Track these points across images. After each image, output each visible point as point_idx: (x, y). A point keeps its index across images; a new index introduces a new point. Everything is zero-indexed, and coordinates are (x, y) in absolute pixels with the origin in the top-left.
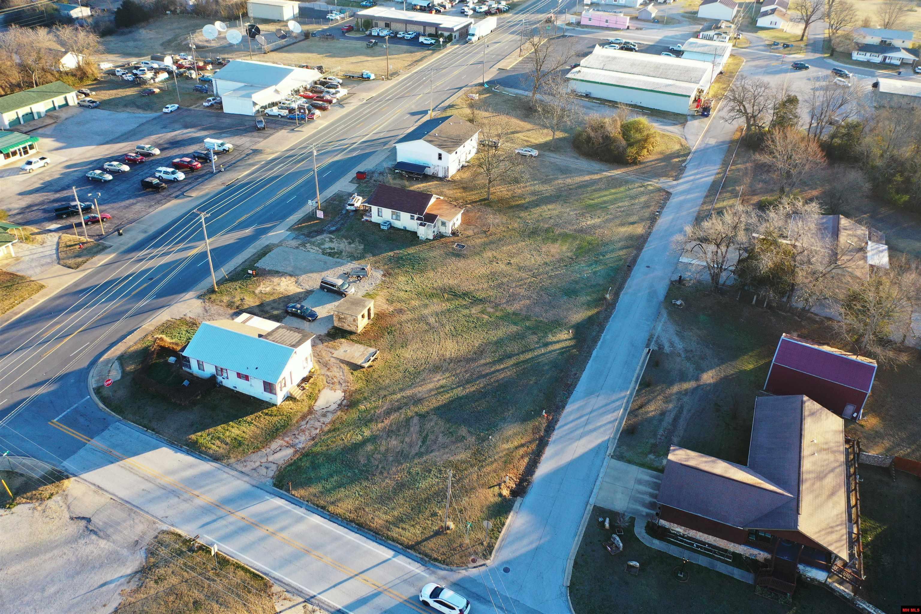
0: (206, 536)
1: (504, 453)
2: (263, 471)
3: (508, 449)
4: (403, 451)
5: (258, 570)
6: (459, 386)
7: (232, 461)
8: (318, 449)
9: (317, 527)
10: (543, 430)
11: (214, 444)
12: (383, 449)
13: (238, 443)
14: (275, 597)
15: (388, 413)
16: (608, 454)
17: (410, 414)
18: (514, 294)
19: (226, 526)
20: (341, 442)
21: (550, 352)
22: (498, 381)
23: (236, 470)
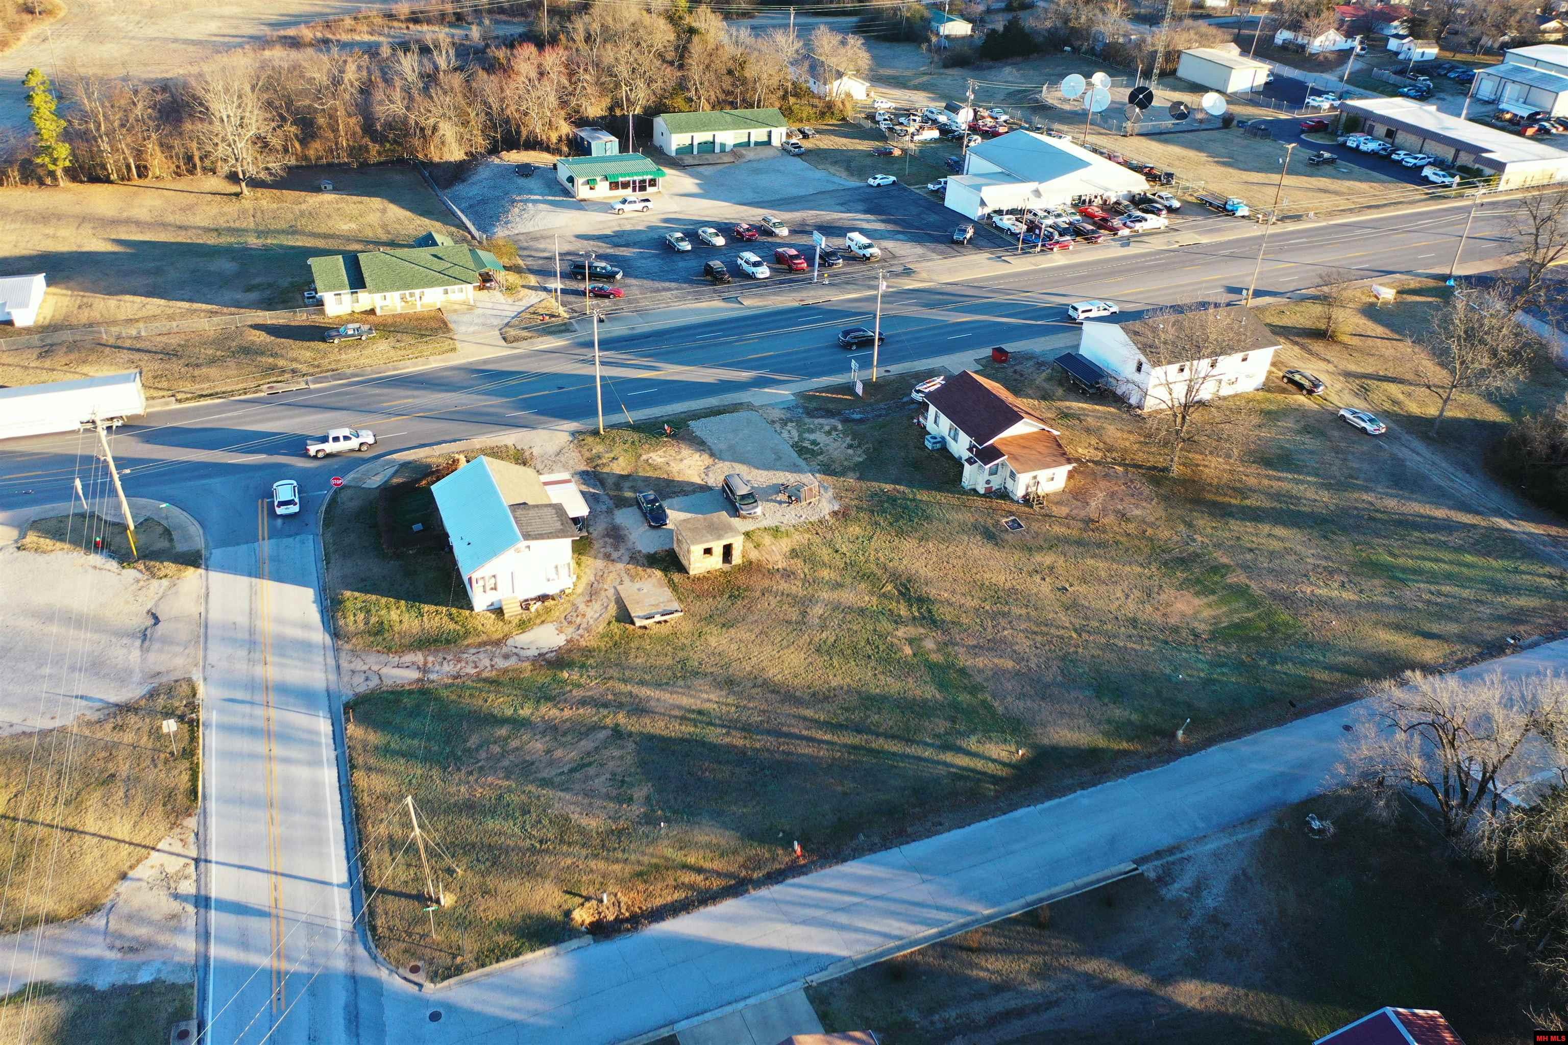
0: (214, 712)
1: (654, 861)
2: (359, 679)
3: (667, 859)
4: (533, 763)
5: (204, 787)
6: (723, 726)
7: (348, 647)
8: (445, 693)
9: (317, 785)
10: (765, 872)
11: (355, 615)
12: (514, 743)
13: (379, 630)
14: (178, 830)
15: (583, 702)
16: (809, 979)
17: (608, 721)
18: (1003, 641)
19: (244, 716)
20: (480, 702)
21: (938, 762)
22: (789, 753)
23: (337, 661)
